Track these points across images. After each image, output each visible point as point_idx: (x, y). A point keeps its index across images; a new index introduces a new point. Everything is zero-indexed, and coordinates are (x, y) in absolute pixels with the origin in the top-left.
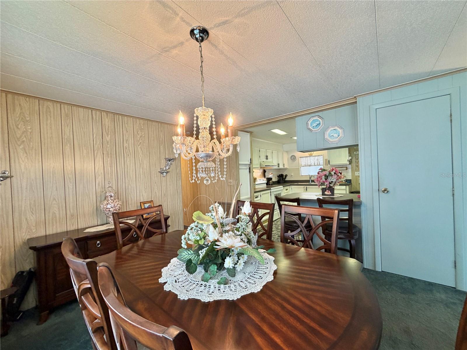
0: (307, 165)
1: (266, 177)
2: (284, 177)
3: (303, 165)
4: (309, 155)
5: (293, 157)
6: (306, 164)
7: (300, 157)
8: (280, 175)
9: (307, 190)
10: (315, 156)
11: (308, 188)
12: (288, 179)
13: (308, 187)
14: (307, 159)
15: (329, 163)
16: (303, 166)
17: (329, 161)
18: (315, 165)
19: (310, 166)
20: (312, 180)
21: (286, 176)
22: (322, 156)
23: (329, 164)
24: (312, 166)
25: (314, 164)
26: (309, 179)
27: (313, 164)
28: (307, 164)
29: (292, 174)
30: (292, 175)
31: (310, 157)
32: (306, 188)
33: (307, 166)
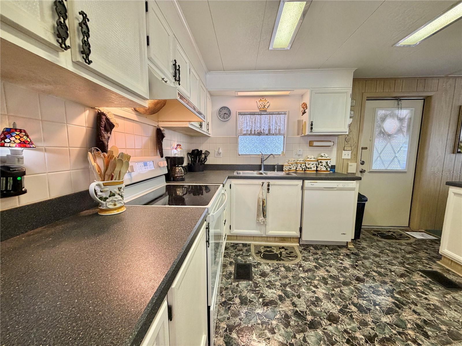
0: (253, 133)
1: (165, 155)
2: (203, 156)
3: (245, 132)
4: (258, 111)
5: (225, 111)
6: (251, 131)
7: (240, 114)
8: (193, 151)
9: (268, 189)
10: (272, 114)
11: (272, 185)
12: (210, 161)
13: (272, 182)
14: (253, 120)
15: (312, 128)
16: (245, 135)
17: (312, 125)
18: (269, 134)
19: (260, 134)
20: (265, 166)
21: (207, 153)
22: (285, 114)
23: (311, 131)
24: (264, 134)
25: (269, 130)
26: (260, 164)
27: (267, 132)
28: (253, 130)
29: (221, 151)
30: (219, 154)
31: (261, 114)
32: (269, 185)
33: (255, 134)
